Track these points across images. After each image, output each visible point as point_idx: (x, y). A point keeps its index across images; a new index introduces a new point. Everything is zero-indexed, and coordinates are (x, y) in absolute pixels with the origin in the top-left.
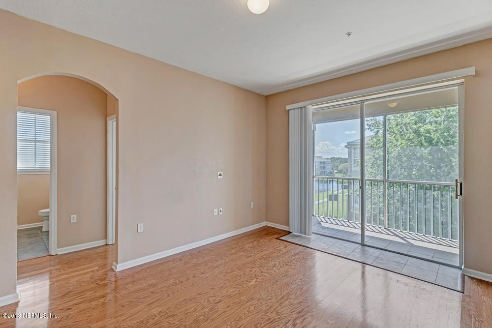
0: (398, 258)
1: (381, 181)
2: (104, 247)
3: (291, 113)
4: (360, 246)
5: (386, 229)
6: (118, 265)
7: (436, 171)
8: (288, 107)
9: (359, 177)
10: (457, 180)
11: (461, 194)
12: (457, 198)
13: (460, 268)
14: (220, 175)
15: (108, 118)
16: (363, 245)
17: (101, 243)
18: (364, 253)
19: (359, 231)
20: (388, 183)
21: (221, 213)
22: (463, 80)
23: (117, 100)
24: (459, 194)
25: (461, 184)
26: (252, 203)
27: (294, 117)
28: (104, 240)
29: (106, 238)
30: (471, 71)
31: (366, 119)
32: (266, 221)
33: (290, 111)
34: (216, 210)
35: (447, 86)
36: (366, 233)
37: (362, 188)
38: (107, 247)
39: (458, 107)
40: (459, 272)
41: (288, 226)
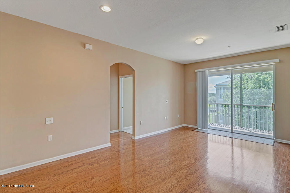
0: (248, 136)
1: (239, 105)
2: (118, 133)
3: (198, 74)
4: (231, 133)
5: (241, 128)
6: (135, 137)
7: (268, 101)
8: (196, 71)
9: (230, 104)
10: (272, 104)
11: (274, 109)
12: (272, 111)
13: (273, 139)
14: (167, 102)
15: (119, 77)
16: (232, 132)
17: (117, 131)
18: (232, 135)
19: (231, 129)
20: (242, 106)
21: (167, 119)
22: (275, 63)
23: (134, 71)
24: (273, 109)
25: (274, 105)
26: (179, 115)
27: (199, 75)
28: (118, 130)
29: (119, 129)
30: (278, 60)
31: (233, 75)
32: (184, 124)
33: (197, 73)
34: (165, 117)
35: (269, 65)
36: (233, 129)
37: (232, 107)
38: (120, 132)
39: (273, 72)
40: (273, 141)
41: (196, 125)
